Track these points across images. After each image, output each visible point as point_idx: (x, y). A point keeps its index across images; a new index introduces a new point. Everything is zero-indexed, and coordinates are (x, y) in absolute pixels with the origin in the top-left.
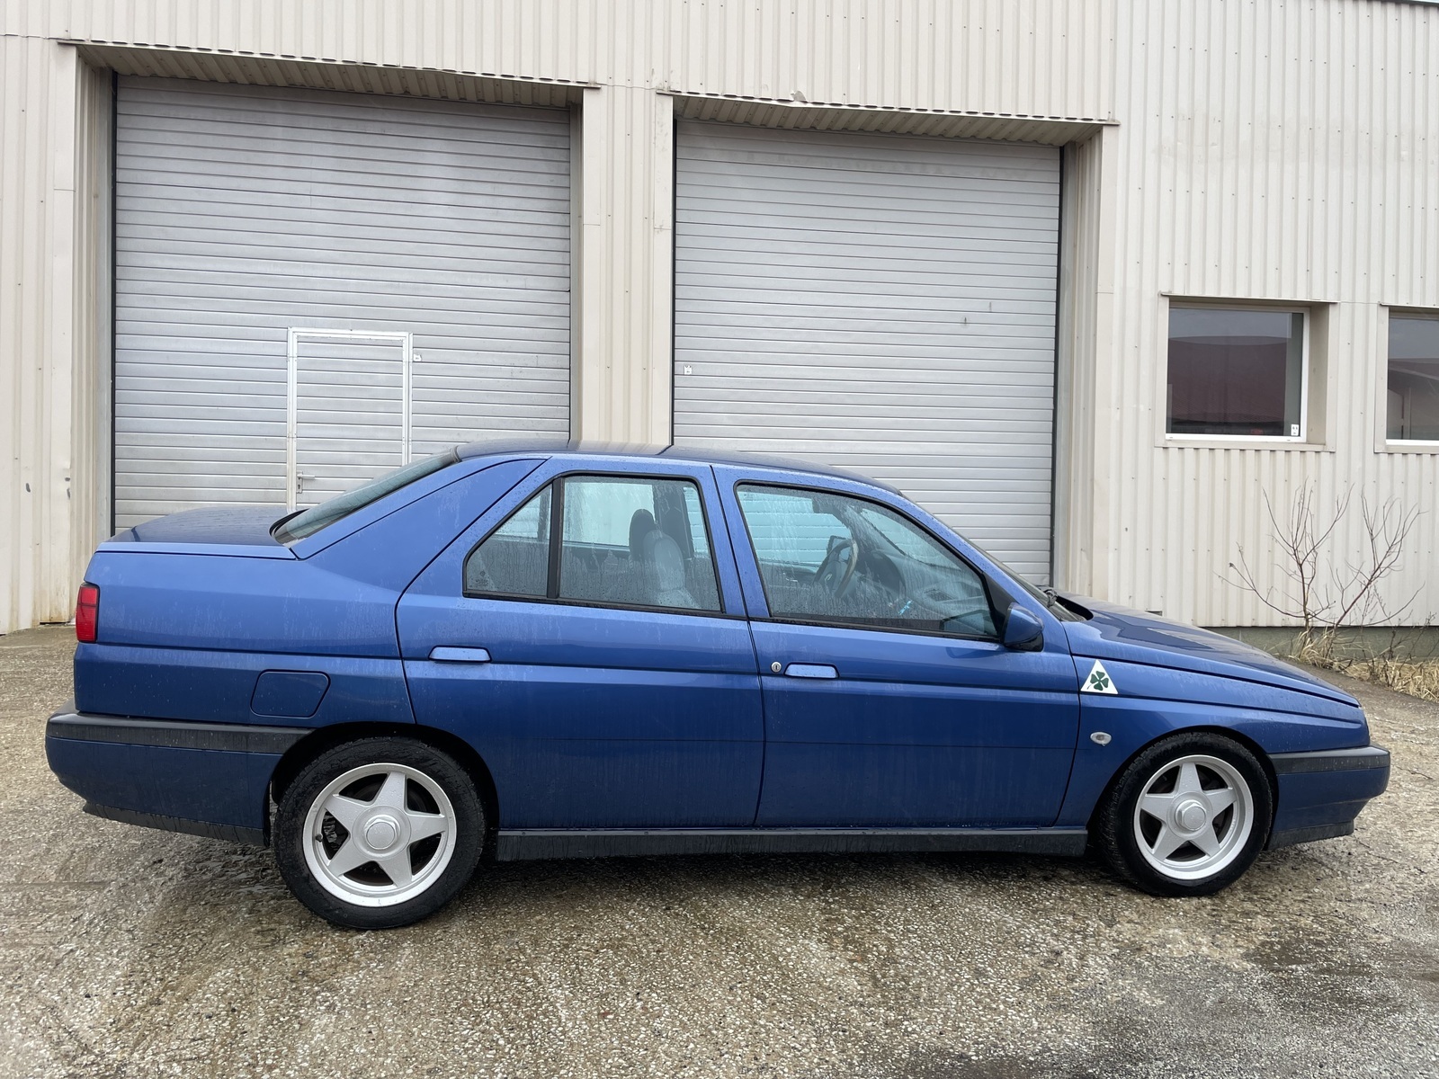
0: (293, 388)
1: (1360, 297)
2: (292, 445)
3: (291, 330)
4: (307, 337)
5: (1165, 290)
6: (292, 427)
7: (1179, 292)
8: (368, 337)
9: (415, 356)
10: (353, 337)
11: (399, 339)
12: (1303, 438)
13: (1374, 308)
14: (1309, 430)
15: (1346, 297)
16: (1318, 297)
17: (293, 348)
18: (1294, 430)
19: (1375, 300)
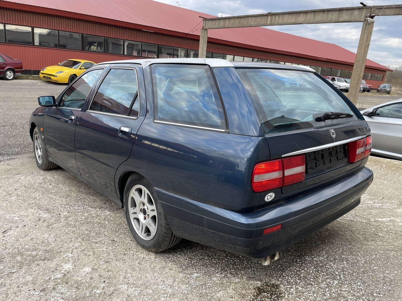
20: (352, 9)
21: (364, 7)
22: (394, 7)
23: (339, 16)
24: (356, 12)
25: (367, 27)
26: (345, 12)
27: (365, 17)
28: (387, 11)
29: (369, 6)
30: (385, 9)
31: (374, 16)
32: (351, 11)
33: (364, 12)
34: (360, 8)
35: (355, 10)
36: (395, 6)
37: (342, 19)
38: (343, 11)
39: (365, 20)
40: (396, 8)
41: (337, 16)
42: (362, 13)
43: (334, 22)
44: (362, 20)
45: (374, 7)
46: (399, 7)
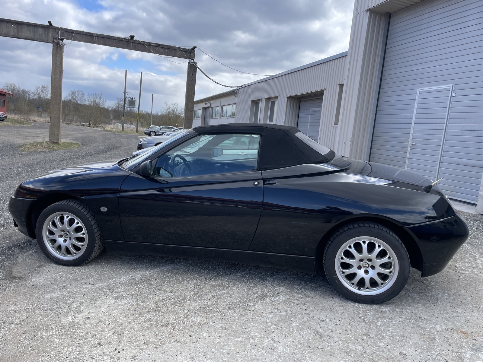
0: (415, 111)
2: (412, 131)
3: (418, 89)
4: (422, 91)
6: (412, 126)
8: (440, 88)
9: (454, 94)
10: (435, 89)
11: (449, 87)
17: (417, 96)
20: (35, 25)
21: (51, 27)
22: (84, 33)
23: (18, 31)
24: (40, 31)
25: (58, 50)
26: (25, 27)
27: (54, 38)
28: (78, 36)
29: (57, 27)
30: (75, 34)
31: (64, 39)
32: (34, 28)
33: (51, 33)
34: (46, 27)
35: (39, 27)
36: (86, 32)
37: (24, 35)
38: (23, 26)
39: (54, 42)
40: (86, 35)
41: (15, 30)
42: (48, 33)
43: (13, 37)
44: (50, 42)
45: (62, 29)
46: (90, 35)
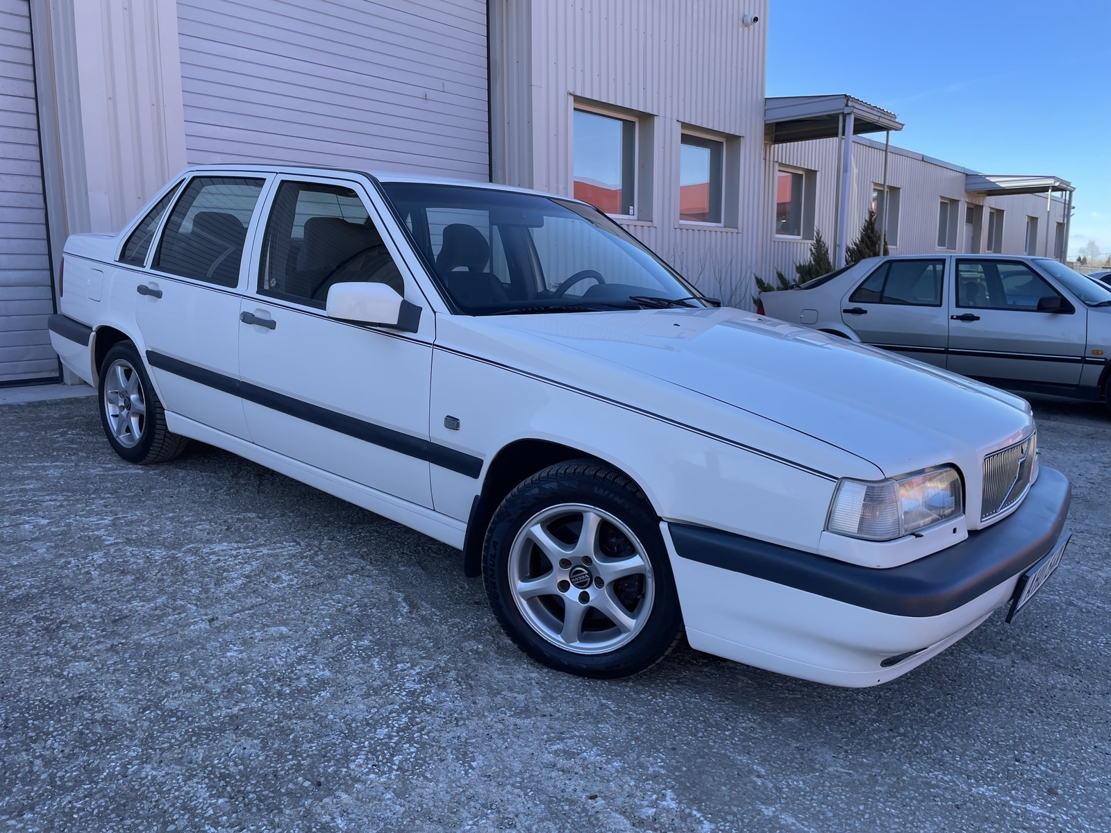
1: (668, 115)
5: (571, 91)
7: (579, 93)
12: (635, 217)
13: (675, 121)
14: (640, 211)
15: (662, 114)
16: (649, 111)
18: (631, 211)
19: (675, 118)
